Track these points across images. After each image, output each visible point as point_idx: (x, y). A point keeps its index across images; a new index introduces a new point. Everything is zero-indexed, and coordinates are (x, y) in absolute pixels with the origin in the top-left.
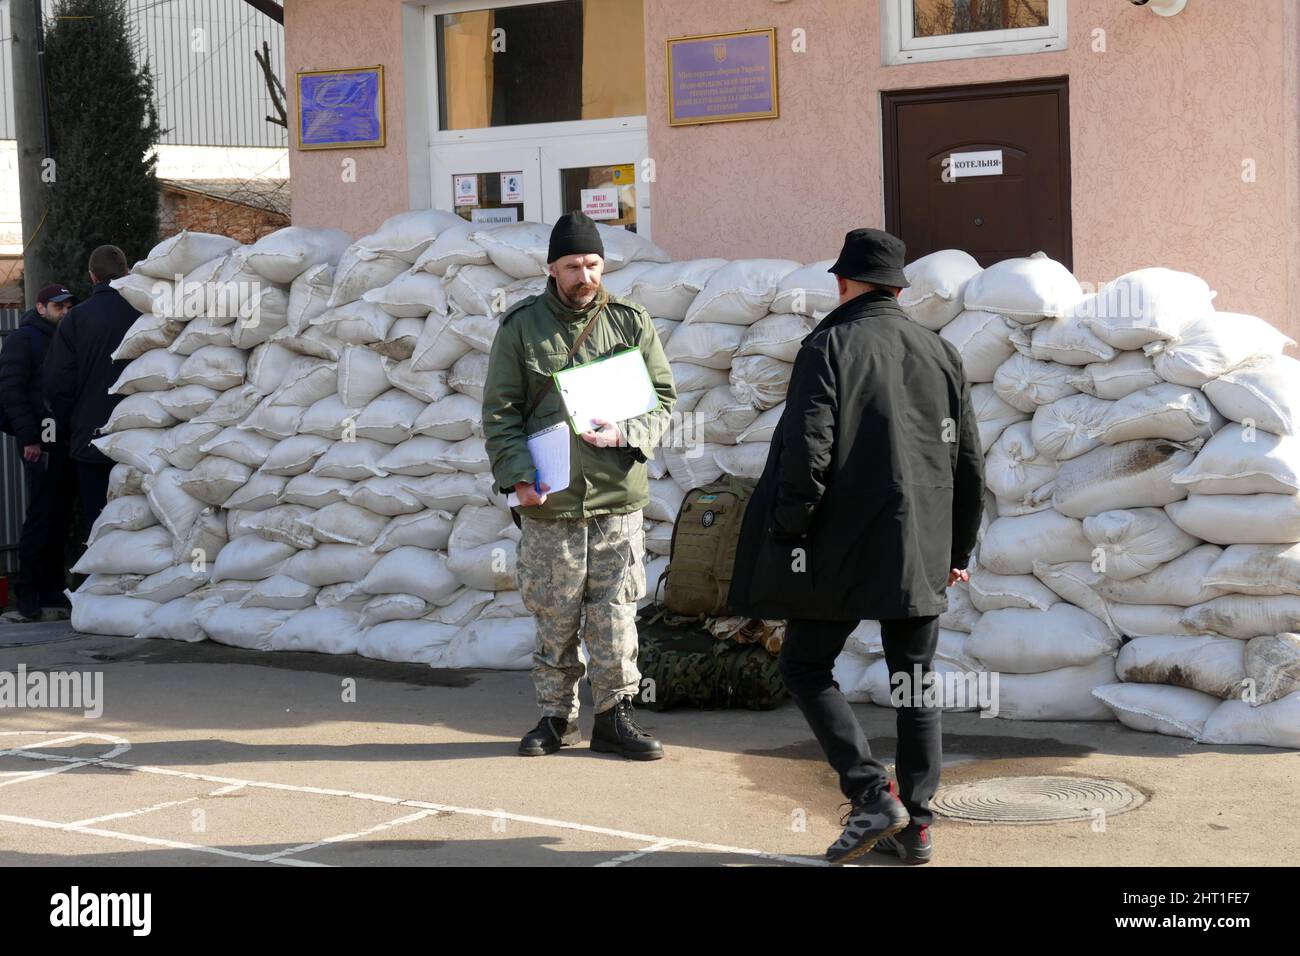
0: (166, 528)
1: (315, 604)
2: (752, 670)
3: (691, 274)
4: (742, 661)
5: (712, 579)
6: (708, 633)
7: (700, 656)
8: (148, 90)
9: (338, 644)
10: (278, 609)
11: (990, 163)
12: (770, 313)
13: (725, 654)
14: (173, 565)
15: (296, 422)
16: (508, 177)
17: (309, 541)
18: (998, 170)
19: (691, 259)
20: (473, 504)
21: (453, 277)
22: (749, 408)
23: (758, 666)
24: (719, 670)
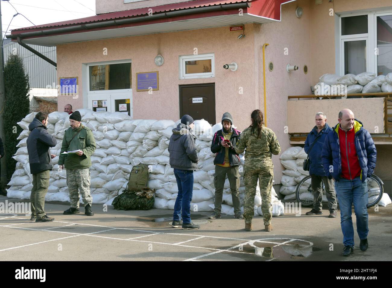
0: (28, 176)
1: (59, 191)
2: (144, 202)
3: (135, 122)
4: (142, 200)
5: (136, 184)
6: (136, 195)
7: (134, 199)
8: (28, 80)
9: (63, 199)
10: (51, 192)
11: (200, 100)
12: (151, 130)
13: (138, 199)
14: (29, 183)
15: (56, 153)
16: (104, 101)
17: (58, 178)
18: (202, 102)
19: (135, 120)
20: (92, 170)
21: (89, 122)
22: (146, 150)
23: (145, 201)
24: (137, 202)
